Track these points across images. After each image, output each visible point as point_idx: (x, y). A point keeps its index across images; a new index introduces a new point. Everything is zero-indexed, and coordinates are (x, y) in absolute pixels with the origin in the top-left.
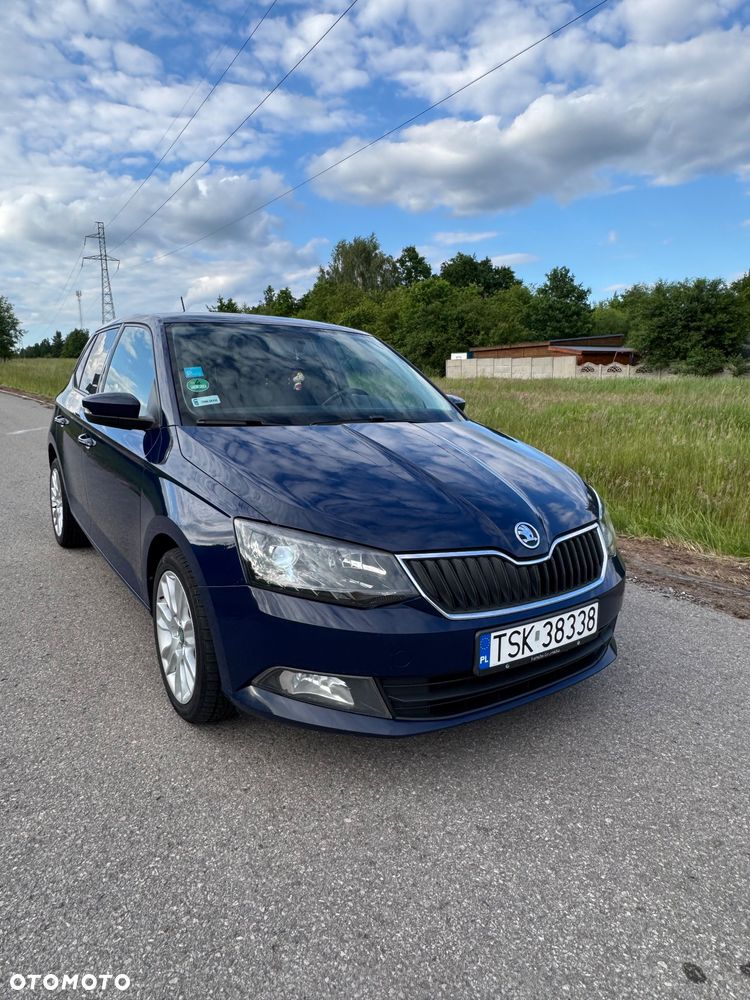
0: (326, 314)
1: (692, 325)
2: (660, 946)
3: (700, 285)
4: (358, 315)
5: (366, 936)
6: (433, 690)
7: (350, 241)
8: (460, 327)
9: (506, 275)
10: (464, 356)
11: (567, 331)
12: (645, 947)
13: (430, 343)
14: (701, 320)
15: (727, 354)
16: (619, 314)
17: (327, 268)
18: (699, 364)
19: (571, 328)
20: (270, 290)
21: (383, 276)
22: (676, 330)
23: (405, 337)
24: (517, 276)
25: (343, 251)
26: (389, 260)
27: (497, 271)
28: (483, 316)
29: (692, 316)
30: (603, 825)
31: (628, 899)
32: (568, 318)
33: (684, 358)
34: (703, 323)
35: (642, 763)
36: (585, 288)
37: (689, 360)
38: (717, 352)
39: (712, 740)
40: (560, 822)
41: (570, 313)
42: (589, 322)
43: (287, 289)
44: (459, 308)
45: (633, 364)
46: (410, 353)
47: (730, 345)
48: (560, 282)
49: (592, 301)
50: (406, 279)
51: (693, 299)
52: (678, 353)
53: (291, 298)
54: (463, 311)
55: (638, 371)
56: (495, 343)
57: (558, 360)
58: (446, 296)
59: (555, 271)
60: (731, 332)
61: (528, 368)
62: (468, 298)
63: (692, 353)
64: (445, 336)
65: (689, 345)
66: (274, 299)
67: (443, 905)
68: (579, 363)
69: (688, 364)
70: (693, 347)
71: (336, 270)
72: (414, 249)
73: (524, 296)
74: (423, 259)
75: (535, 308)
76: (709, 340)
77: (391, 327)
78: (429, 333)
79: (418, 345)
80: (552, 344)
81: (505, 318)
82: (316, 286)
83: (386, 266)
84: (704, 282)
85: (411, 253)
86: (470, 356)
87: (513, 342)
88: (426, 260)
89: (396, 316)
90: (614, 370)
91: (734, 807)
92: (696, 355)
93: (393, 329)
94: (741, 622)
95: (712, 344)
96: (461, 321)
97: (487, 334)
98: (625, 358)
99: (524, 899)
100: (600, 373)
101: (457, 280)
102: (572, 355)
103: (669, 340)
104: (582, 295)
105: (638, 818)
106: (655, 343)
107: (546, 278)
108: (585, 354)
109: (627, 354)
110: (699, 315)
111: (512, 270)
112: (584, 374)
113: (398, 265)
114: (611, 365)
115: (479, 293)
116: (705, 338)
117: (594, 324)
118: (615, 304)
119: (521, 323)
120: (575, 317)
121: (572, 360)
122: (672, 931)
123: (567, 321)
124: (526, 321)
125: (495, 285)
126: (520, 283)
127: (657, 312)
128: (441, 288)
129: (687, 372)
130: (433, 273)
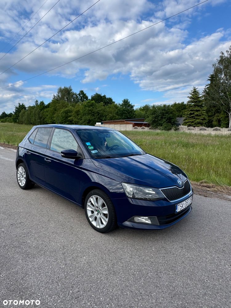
0: (56, 110)
1: (163, 117)
2: (225, 263)
3: (165, 106)
4: (67, 110)
5: (173, 270)
6: (167, 218)
7: (63, 87)
8: (98, 115)
9: (110, 100)
10: (100, 123)
11: (129, 117)
12: (223, 263)
13: (90, 119)
14: (165, 116)
15: (172, 125)
16: (142, 112)
17: (56, 95)
18: (165, 127)
19: (130, 116)
20: (37, 101)
21: (74, 99)
22: (159, 118)
23: (82, 117)
24: (113, 100)
25: (61, 91)
26: (75, 94)
27: (108, 99)
28: (104, 112)
29: (163, 114)
30: (203, 243)
31: (215, 256)
32: (129, 113)
33: (161, 126)
34: (166, 117)
35: (203, 230)
36: (133, 105)
37: (163, 126)
38: (170, 124)
39: (214, 224)
40: (195, 244)
41: (129, 112)
42: (134, 114)
43: (43, 101)
44: (98, 110)
45: (148, 127)
46: (83, 122)
47: (173, 123)
48: (126, 102)
49: (135, 108)
50: (81, 100)
51: (163, 110)
52: (160, 124)
53: (44, 104)
54: (99, 111)
55: (150, 129)
56: (108, 120)
57: (127, 125)
58: (94, 106)
59: (125, 100)
60: (173, 119)
61: (119, 127)
62: (100, 106)
63: (163, 124)
64: (94, 117)
65: (163, 122)
66: (38, 104)
67: (183, 262)
68: (133, 126)
69: (163, 127)
70: (164, 123)
71: (59, 96)
72: (83, 91)
73: (116, 106)
74: (86, 94)
75: (119, 110)
76: (168, 121)
77: (77, 114)
78: (89, 116)
79: (86, 120)
80: (126, 121)
81: (111, 113)
82: (52, 101)
83: (75, 96)
84: (165, 105)
85: (82, 92)
86: (102, 124)
87: (114, 120)
88: (86, 95)
89: (79, 111)
90: (143, 128)
91: (224, 237)
92: (165, 125)
93: (78, 115)
94: (207, 198)
95: (168, 122)
96: (98, 113)
97: (106, 117)
98: (146, 125)
99: (197, 259)
100: (139, 129)
101: (96, 101)
102: (131, 124)
103: (157, 121)
104: (132, 107)
105: (209, 241)
106: (154, 122)
107: (122, 102)
108: (135, 124)
109: (146, 124)
110: (165, 114)
111: (112, 99)
112: (135, 130)
113: (78, 96)
114: (142, 127)
115: (103, 105)
116: (167, 121)
117: (136, 115)
118: (140, 109)
119: (116, 114)
120: (131, 113)
121: (131, 125)
122: (225, 260)
123: (128, 114)
124: (117, 114)
125: (107, 103)
126: (114, 102)
127: (154, 113)
128: (92, 103)
129: (163, 129)
130: (89, 98)
